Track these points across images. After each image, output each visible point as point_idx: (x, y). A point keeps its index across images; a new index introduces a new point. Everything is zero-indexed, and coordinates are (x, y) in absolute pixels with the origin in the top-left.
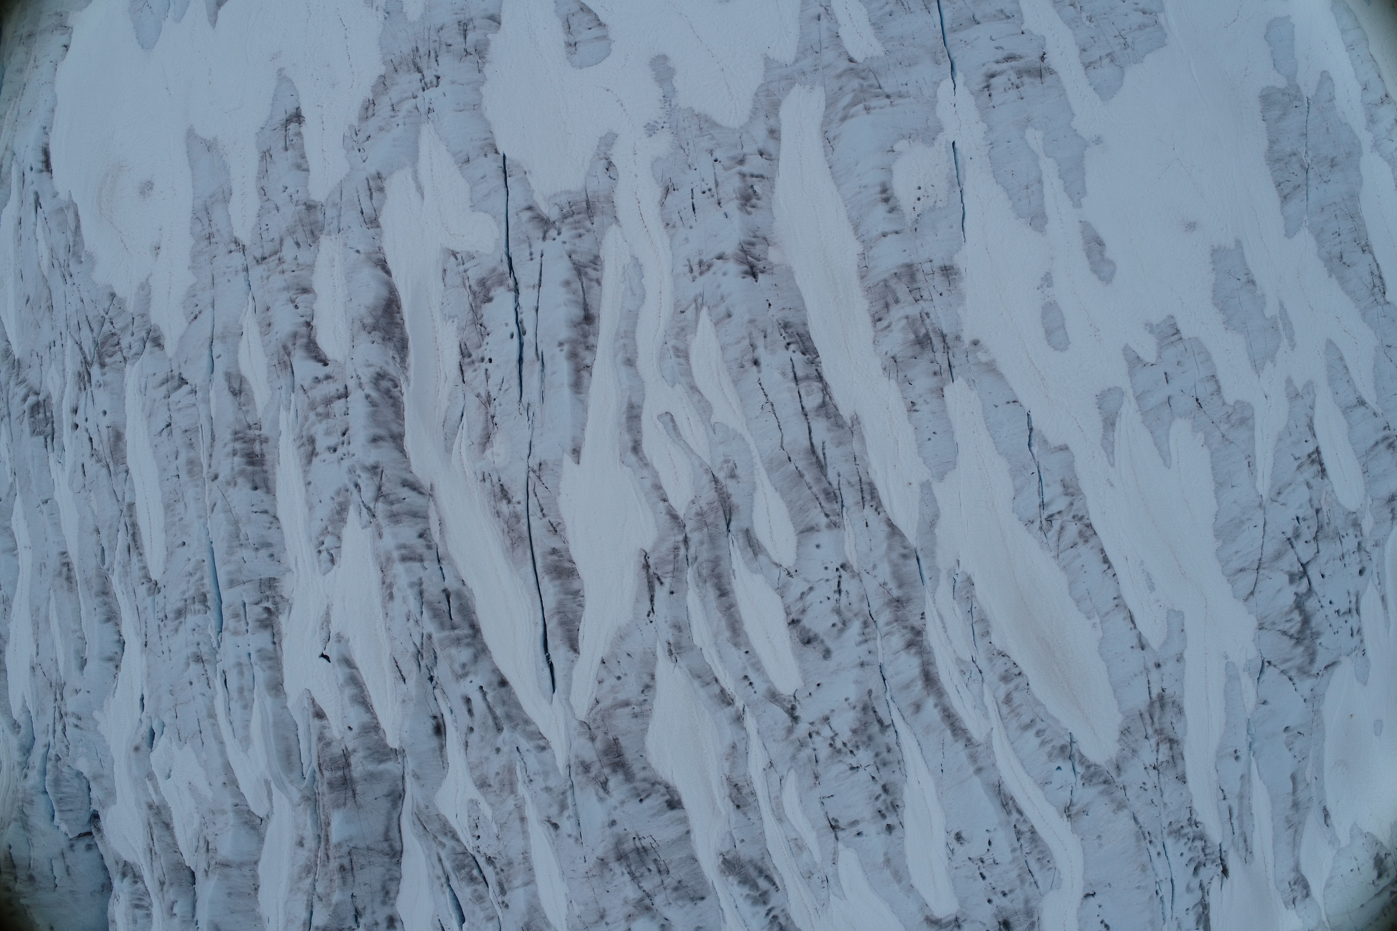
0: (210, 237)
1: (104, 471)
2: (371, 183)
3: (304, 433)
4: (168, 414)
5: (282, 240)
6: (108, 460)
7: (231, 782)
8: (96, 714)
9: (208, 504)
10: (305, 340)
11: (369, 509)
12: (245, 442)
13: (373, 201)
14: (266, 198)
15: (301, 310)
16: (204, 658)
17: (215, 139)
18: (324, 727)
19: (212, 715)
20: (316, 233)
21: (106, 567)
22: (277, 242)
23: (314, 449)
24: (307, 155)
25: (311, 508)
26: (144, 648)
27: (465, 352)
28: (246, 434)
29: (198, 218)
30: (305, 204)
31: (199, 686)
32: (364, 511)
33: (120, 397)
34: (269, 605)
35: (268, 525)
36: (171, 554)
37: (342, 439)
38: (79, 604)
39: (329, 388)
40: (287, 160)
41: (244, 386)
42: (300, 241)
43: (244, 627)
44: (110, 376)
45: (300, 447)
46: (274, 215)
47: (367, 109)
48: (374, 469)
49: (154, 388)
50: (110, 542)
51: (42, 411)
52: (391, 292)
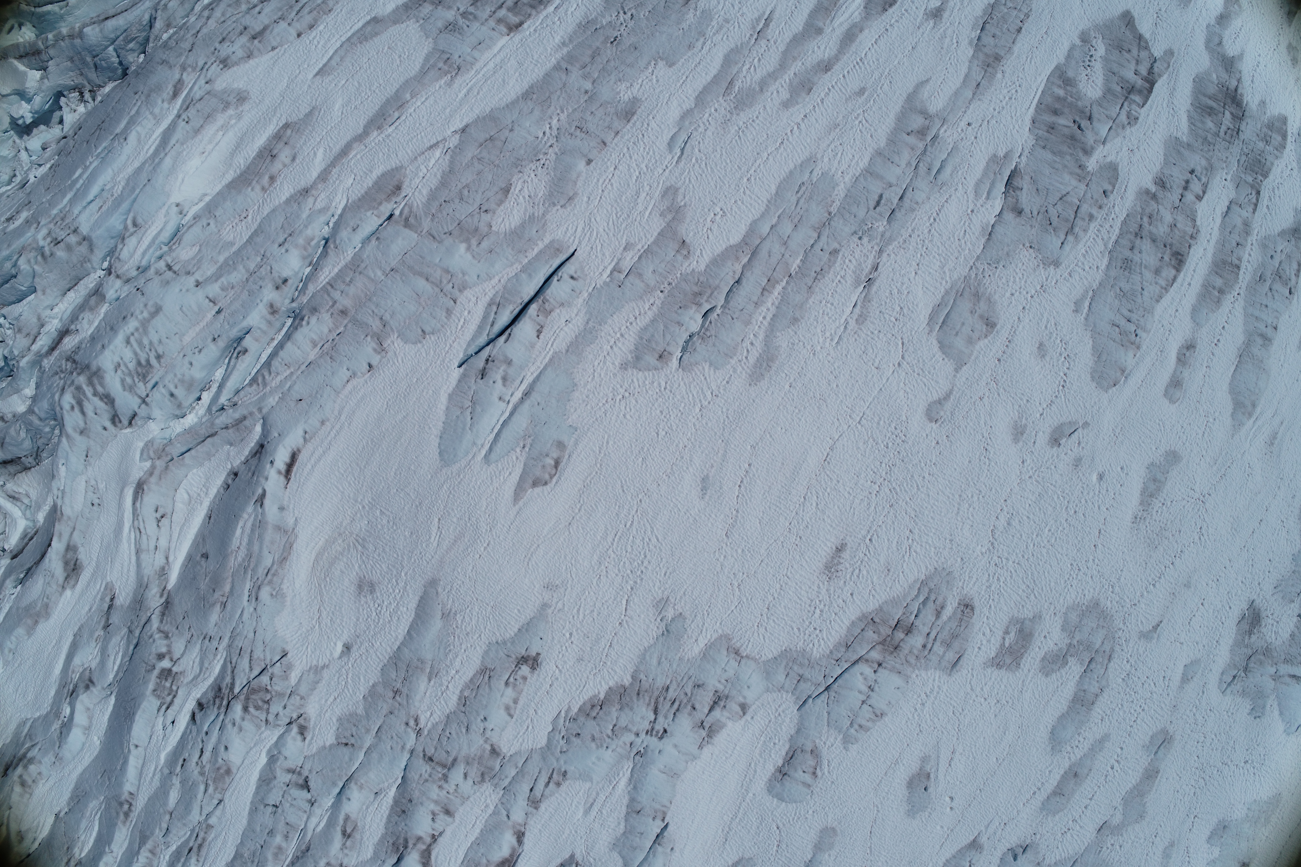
1: (201, 787)
2: (555, 776)
4: (281, 799)
5: (455, 760)
6: (209, 782)
10: (425, 848)
13: (548, 789)
14: (463, 709)
15: (436, 826)
20: (486, 777)
22: (451, 759)
24: (520, 703)
30: (492, 745)
40: (502, 696)
41: (356, 835)
42: (469, 775)
44: (247, 725)
46: (461, 732)
47: (593, 706)
49: (280, 768)
51: (170, 680)
52: (512, 855)
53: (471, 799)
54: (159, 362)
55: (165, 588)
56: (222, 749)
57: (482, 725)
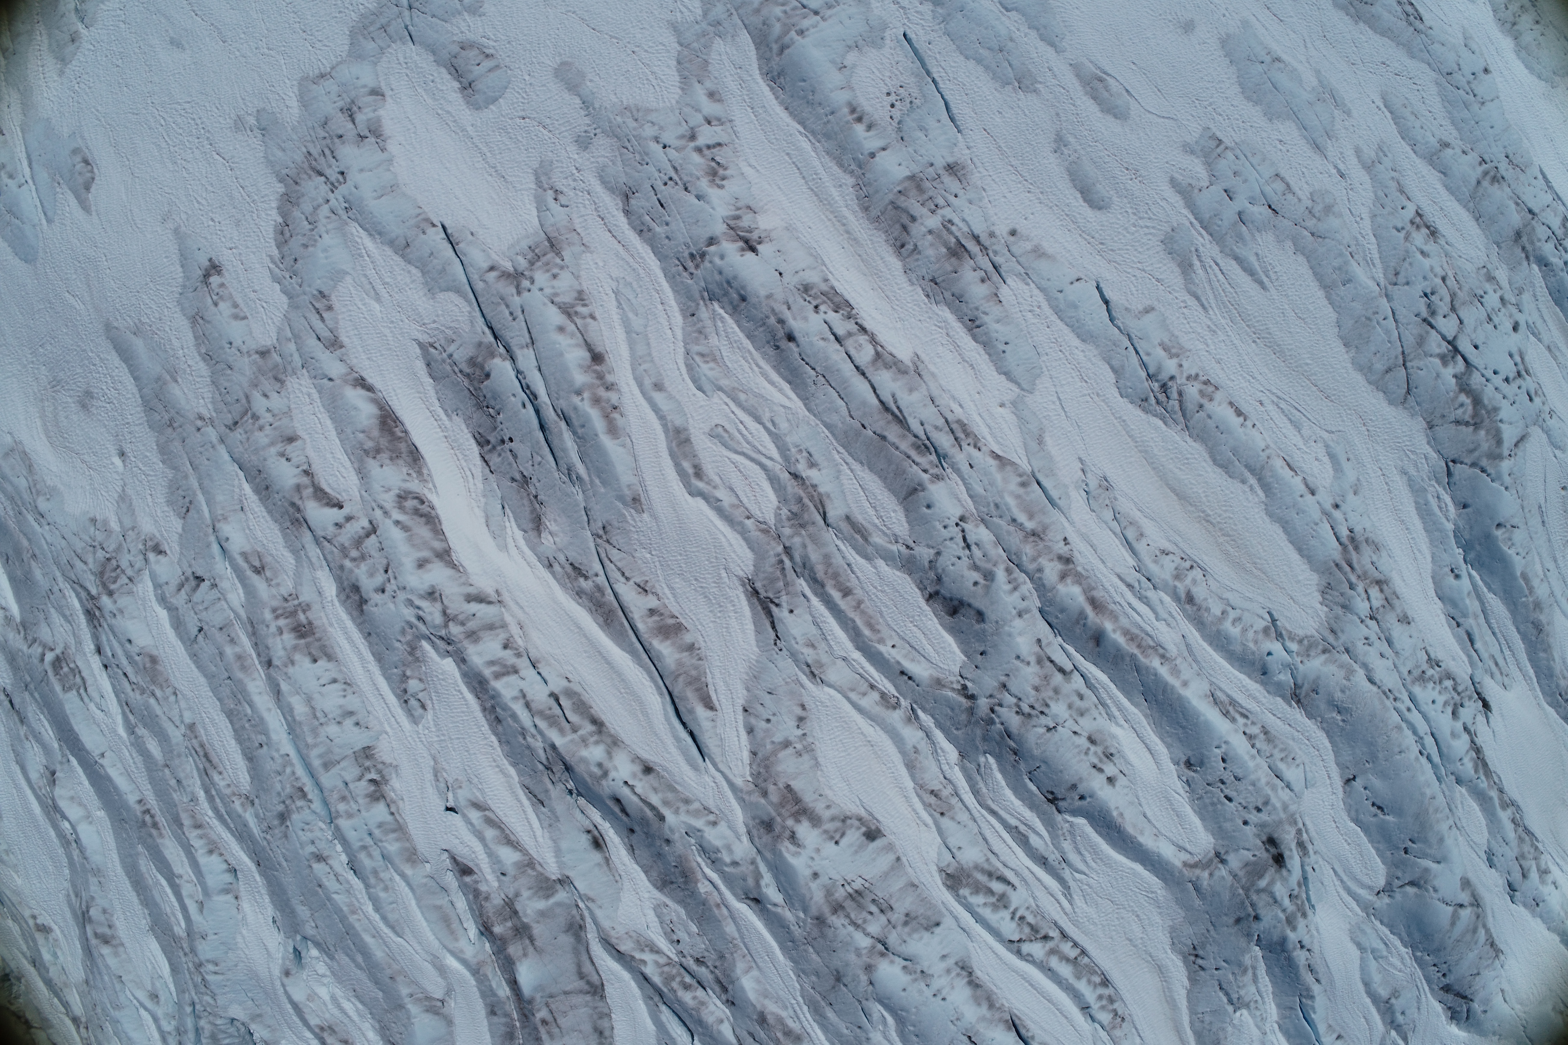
5: (248, 397)
52: (381, 408)
53: (292, 406)
56: (128, 645)
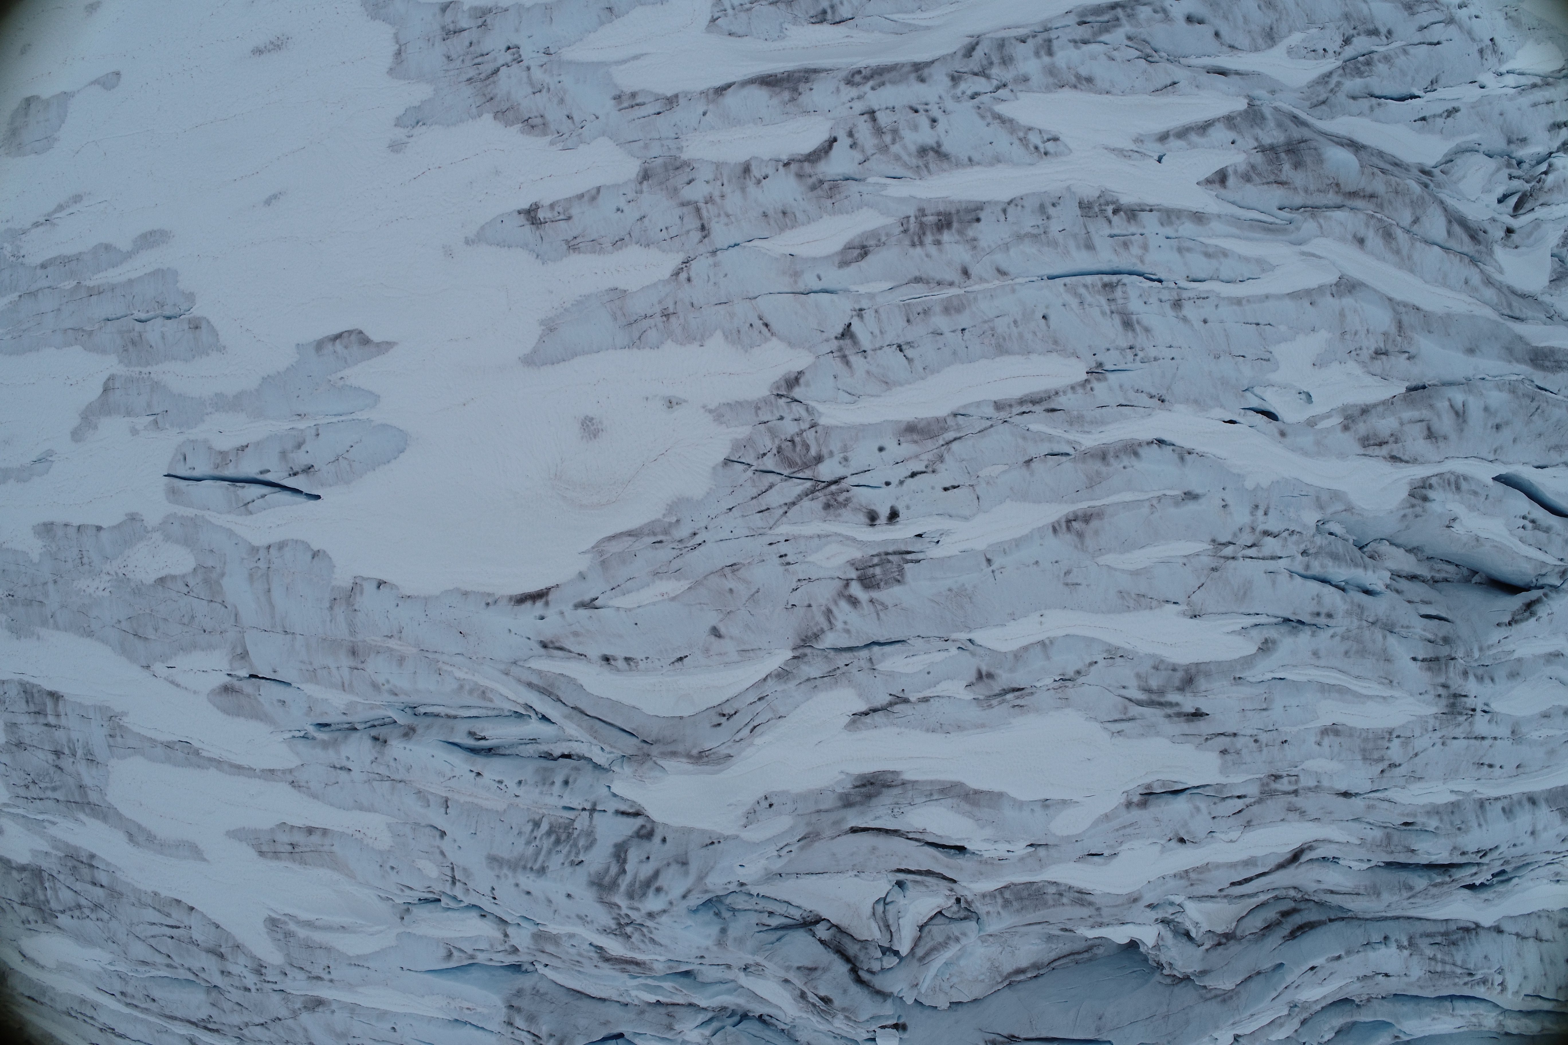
0: (666, 315)
1: (955, 446)
2: (625, 105)
3: (914, 161)
4: (886, 349)
6: (941, 442)
7: (1309, 296)
8: (1249, 484)
9: (997, 282)
10: (806, 164)
11: (998, 88)
12: (924, 234)
13: (646, 101)
14: (627, 238)
15: (770, 171)
16: (1176, 298)
17: (542, 323)
18: (1235, 172)
19: (1239, 302)
20: (678, 164)
21: (1071, 451)
22: (685, 210)
23: (932, 149)
24: (579, 193)
25: (997, 160)
26: (1166, 403)
27: (820, 17)
28: (914, 234)
29: (640, 338)
30: (641, 183)
31: (1207, 310)
32: (1001, 93)
33: (860, 431)
34: (1110, 209)
35: (1019, 208)
36: (1056, 342)
37: (922, 111)
38: (1118, 504)
39: (864, 130)
40: (583, 213)
41: (856, 243)
42: (686, 179)
43: (1137, 237)
44: (835, 445)
45: (929, 171)
46: (650, 221)
47: (533, 127)
48: (955, 79)
49: (852, 375)
50: (1042, 440)
51: (871, 571)
54: (541, 819)
55: (795, 658)
57: (626, 208)
